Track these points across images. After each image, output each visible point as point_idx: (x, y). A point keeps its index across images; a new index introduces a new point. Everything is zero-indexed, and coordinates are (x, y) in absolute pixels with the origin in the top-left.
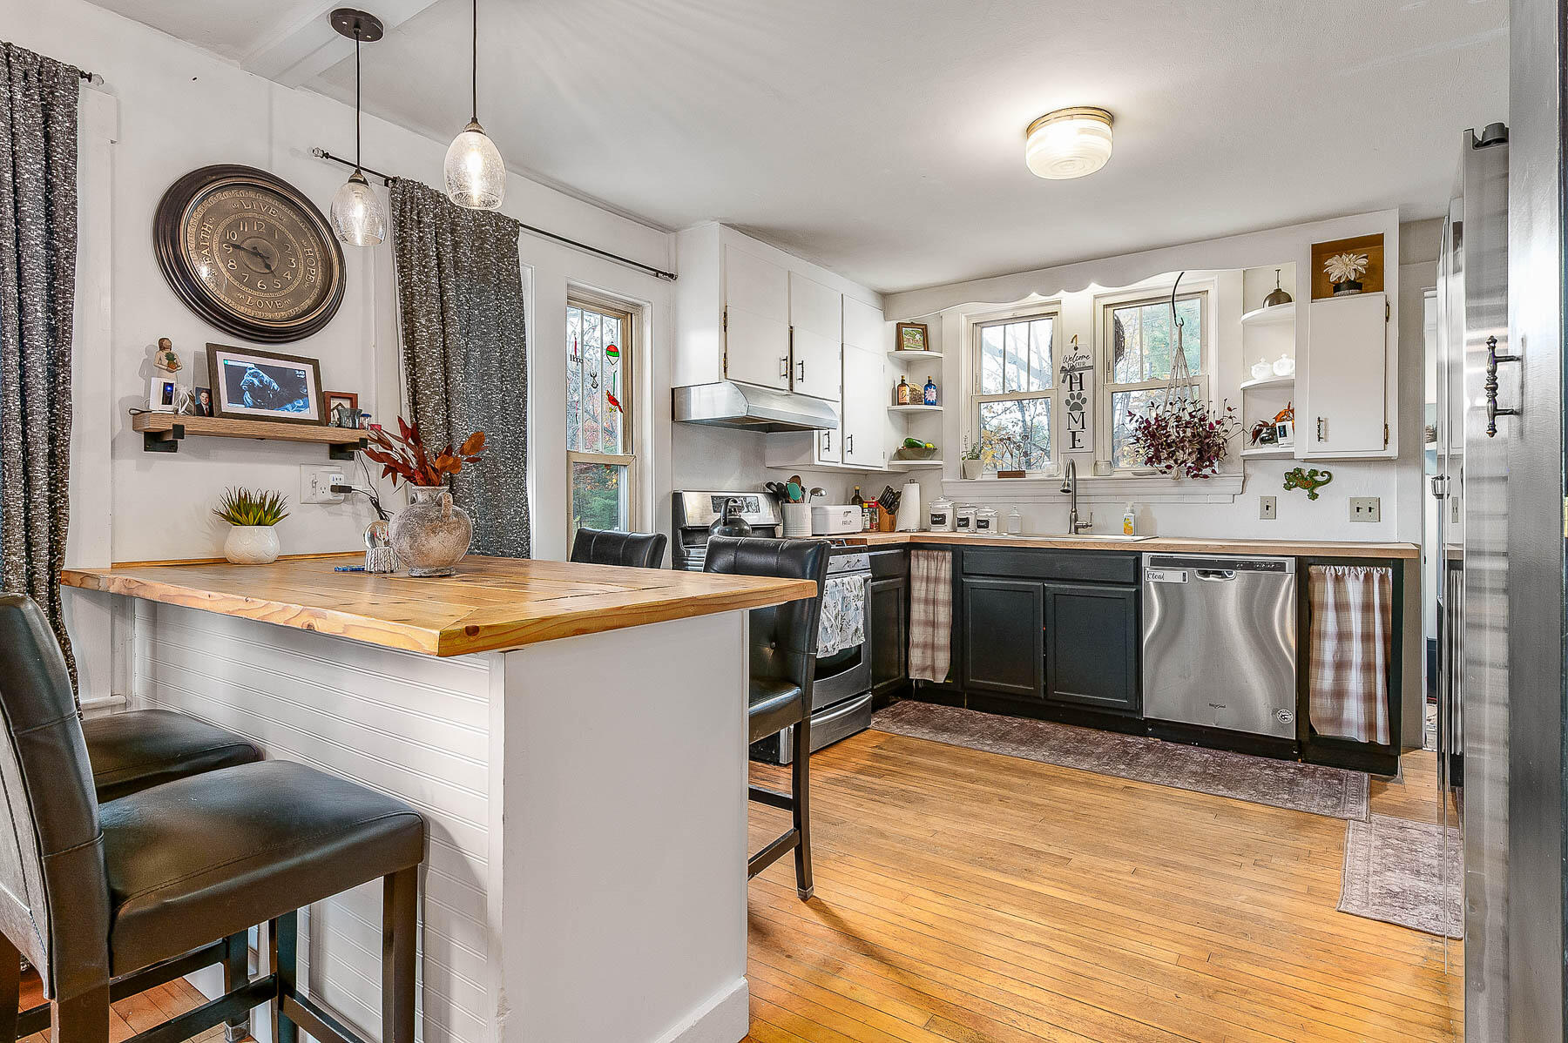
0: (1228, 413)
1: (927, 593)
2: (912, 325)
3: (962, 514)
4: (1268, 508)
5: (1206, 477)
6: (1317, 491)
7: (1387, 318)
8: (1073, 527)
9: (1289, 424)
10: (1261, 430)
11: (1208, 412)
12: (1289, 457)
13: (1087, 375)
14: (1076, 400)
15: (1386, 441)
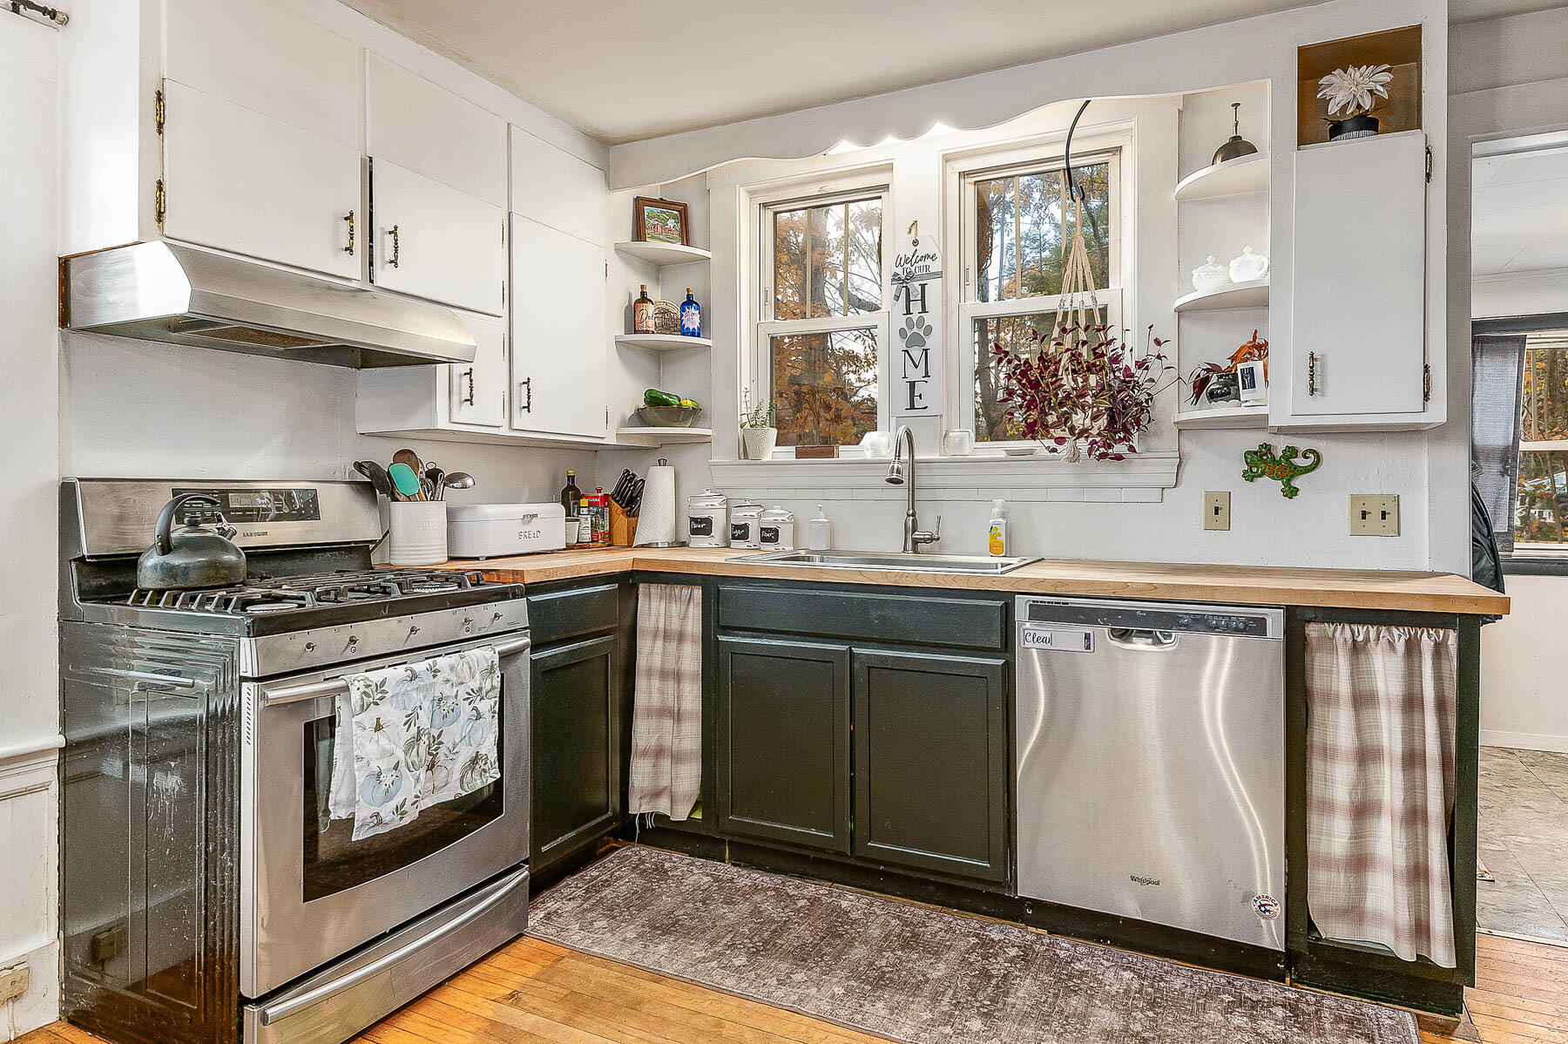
0: (1155, 350)
1: (663, 661)
2: (661, 203)
3: (739, 517)
4: (1218, 511)
5: (1119, 458)
6: (1296, 483)
7: (1428, 175)
8: (910, 543)
9: (1258, 366)
10: (1207, 379)
11: (1123, 347)
12: (1257, 423)
13: (934, 287)
14: (915, 330)
15: (1426, 396)
